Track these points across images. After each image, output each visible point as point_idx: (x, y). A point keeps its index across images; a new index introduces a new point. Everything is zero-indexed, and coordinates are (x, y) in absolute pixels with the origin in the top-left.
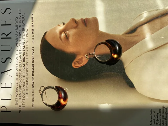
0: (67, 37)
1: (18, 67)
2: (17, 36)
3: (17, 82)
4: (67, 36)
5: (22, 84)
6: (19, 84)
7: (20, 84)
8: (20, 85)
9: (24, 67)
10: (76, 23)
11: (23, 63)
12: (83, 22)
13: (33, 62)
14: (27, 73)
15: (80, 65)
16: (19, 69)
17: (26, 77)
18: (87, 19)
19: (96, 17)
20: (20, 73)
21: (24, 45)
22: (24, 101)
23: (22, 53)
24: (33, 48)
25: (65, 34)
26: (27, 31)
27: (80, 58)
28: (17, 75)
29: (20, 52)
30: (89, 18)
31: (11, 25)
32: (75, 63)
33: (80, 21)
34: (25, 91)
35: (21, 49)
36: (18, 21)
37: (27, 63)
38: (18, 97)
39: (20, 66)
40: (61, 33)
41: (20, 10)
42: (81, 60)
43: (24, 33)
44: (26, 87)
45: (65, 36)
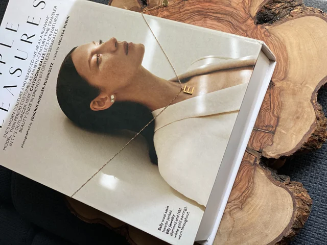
0: (98, 62)
2: (39, 43)
3: (17, 105)
6: (18, 109)
7: (20, 109)
9: (32, 88)
10: (116, 46)
11: (33, 82)
12: (124, 47)
13: (45, 84)
14: (33, 97)
15: (99, 108)
16: (26, 88)
20: (25, 94)
21: (43, 57)
22: (15, 135)
23: (37, 68)
24: (52, 65)
25: (97, 57)
26: (54, 39)
27: (103, 97)
28: (20, 95)
29: (35, 66)
30: (135, 43)
31: (38, 25)
32: (94, 103)
34: (22, 121)
35: (38, 61)
36: (48, 22)
37: (38, 84)
38: (10, 127)
39: (28, 85)
40: (92, 54)
41: (55, 7)
42: (104, 100)
43: (50, 40)
44: (24, 116)
45: (96, 60)
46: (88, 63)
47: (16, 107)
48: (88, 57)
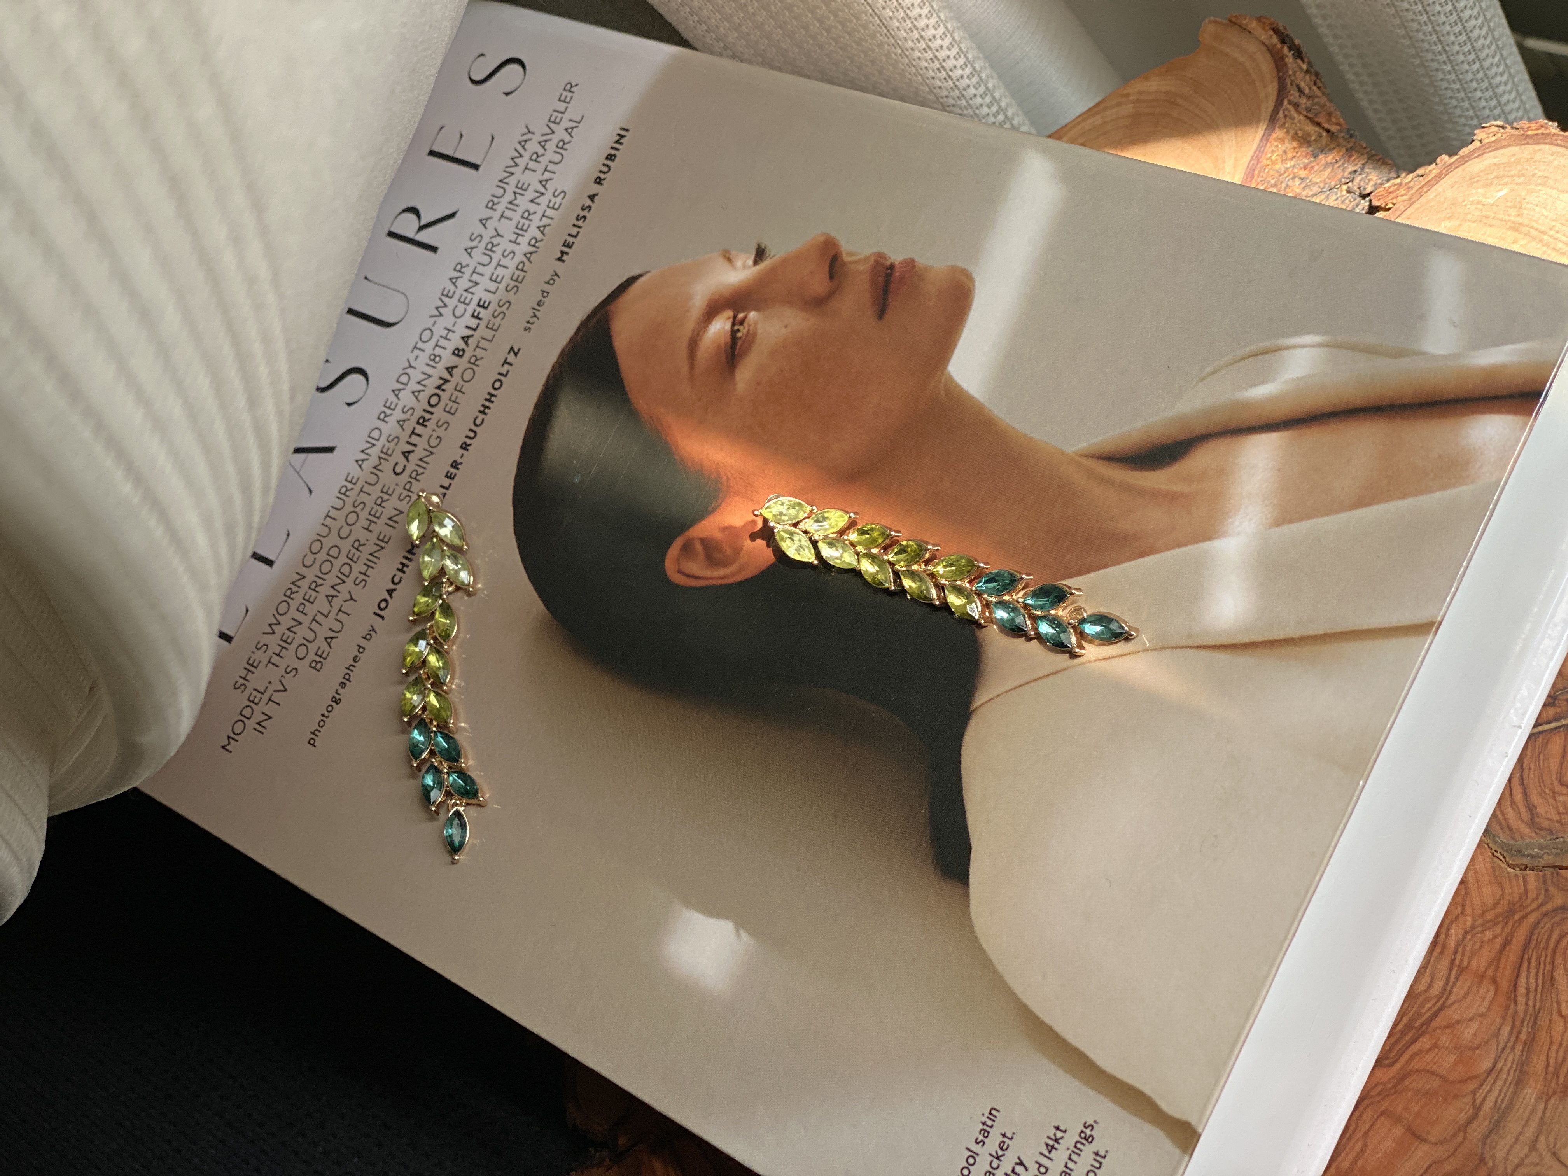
0: (734, 351)
1: (375, 452)
2: (469, 251)
3: (320, 538)
4: (740, 343)
5: (337, 564)
6: (322, 556)
7: (331, 559)
8: (326, 567)
9: (402, 460)
10: (832, 276)
11: (413, 433)
13: (465, 447)
15: (708, 573)
16: (374, 461)
17: (380, 527)
18: (910, 264)
19: (969, 276)
20: (367, 488)
21: (478, 317)
22: (288, 680)
23: (441, 366)
24: (511, 358)
25: (733, 325)
26: (539, 236)
27: (736, 521)
28: (343, 493)
29: (434, 358)
30: (930, 263)
31: (476, 167)
32: (687, 548)
33: (861, 268)
34: (332, 615)
35: (450, 335)
36: (527, 155)
37: (433, 442)
38: (273, 641)
39: (387, 444)
40: (712, 311)
41: (570, 87)
42: (736, 536)
43: (520, 239)
44: (345, 596)
45: (726, 338)
46: (683, 353)
47: (316, 547)
48: (690, 325)
